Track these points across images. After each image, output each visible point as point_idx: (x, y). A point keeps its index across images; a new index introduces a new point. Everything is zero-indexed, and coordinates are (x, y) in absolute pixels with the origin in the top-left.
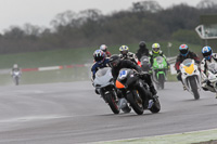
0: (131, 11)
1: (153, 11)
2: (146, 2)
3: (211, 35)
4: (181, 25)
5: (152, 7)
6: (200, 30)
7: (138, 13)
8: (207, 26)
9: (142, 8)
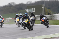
0: (8, 5)
1: (14, 5)
2: (12, 3)
3: (30, 11)
4: (22, 9)
5: (14, 4)
6: (27, 10)
7: (10, 6)
8: (29, 9)
9: (11, 4)
